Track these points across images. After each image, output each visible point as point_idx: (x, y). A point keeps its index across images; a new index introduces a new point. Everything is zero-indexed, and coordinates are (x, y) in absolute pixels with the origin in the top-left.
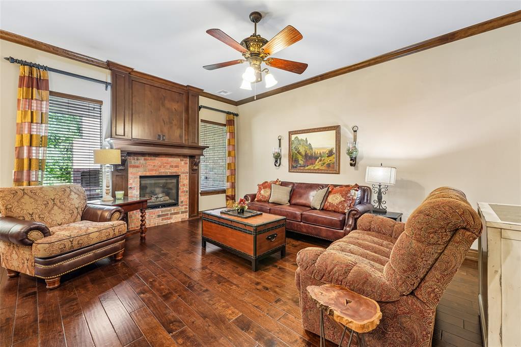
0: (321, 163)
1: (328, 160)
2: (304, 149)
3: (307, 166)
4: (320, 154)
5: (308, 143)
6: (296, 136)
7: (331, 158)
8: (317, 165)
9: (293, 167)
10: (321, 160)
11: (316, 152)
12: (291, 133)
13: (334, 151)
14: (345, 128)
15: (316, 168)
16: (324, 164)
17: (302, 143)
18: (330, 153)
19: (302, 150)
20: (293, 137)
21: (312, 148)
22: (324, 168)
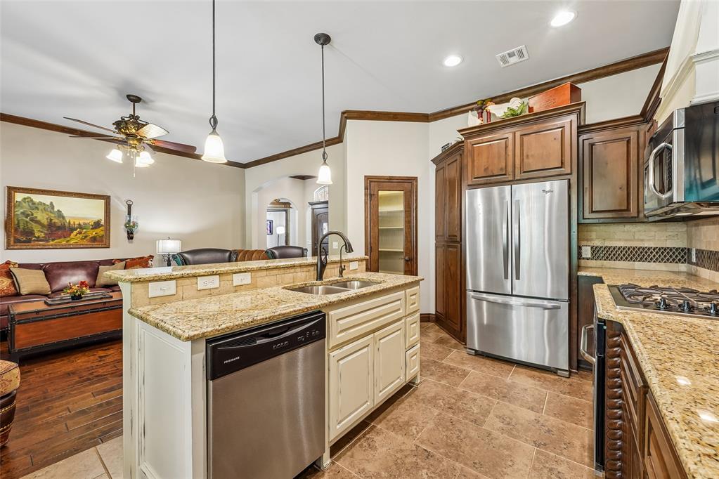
0: (81, 236)
1: (93, 233)
2: (46, 217)
3: (53, 240)
4: (79, 224)
5: (56, 210)
6: (26, 195)
7: (96, 231)
8: (74, 238)
9: (17, 241)
10: (80, 233)
11: (72, 223)
12: (11, 190)
13: (103, 223)
14: (116, 200)
15: (72, 242)
16: (86, 237)
17: (40, 207)
18: (97, 225)
19: (41, 216)
20: (19, 197)
21: (63, 218)
22: (86, 243)
